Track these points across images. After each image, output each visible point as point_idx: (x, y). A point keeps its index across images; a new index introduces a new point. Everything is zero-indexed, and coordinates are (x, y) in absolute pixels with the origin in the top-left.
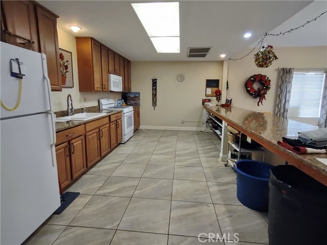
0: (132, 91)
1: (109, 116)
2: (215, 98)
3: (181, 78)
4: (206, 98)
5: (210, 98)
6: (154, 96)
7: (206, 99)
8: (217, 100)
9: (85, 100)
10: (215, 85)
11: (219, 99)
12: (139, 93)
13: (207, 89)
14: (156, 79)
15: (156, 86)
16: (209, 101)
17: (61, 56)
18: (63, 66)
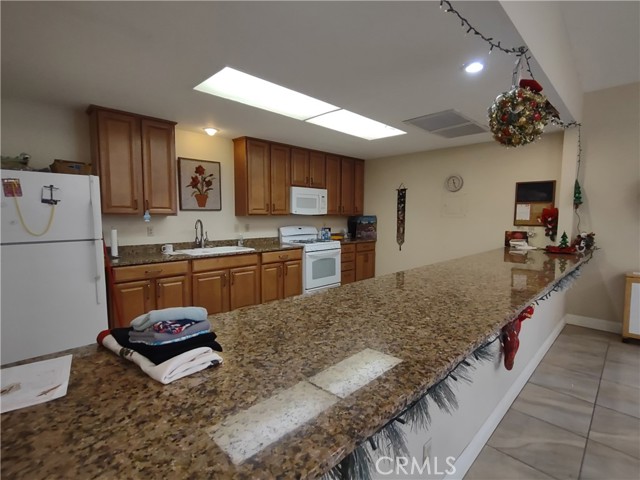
0: (365, 214)
1: (260, 254)
2: (540, 231)
3: (454, 184)
4: (515, 229)
5: (525, 229)
6: (401, 222)
7: (514, 233)
8: (547, 235)
9: (247, 228)
10: (543, 195)
11: (552, 232)
12: (375, 218)
13: (519, 206)
14: (405, 190)
15: (404, 202)
16: (525, 236)
17: (200, 170)
18: (203, 182)
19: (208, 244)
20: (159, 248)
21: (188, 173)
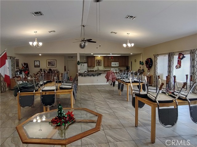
17: (99, 61)
18: (99, 63)
19: (99, 70)
20: (94, 70)
21: (97, 61)
